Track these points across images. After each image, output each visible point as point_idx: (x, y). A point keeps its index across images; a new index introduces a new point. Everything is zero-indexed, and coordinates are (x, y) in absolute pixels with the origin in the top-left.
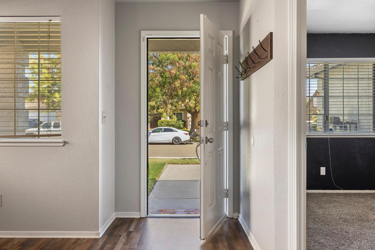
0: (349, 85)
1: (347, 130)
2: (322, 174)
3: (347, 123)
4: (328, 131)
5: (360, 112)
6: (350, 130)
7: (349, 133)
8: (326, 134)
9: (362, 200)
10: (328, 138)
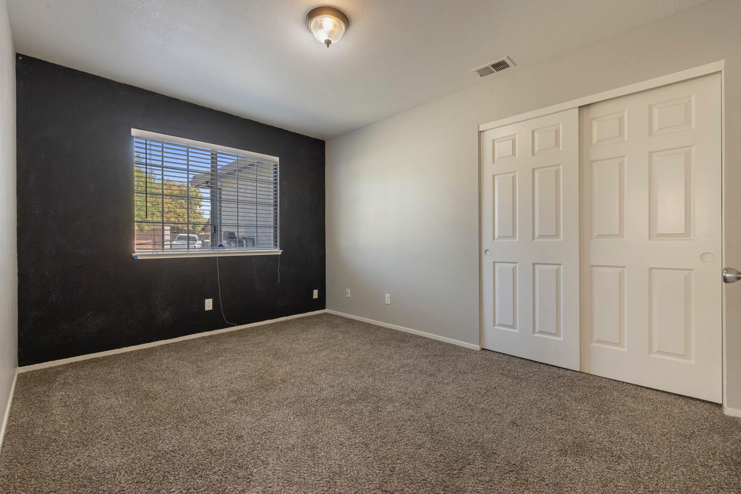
0: (245, 195)
1: (243, 246)
2: (207, 309)
3: (243, 238)
4: (216, 247)
5: (258, 223)
6: (247, 246)
7: (246, 250)
8: (213, 252)
9: (262, 338)
10: (216, 257)
